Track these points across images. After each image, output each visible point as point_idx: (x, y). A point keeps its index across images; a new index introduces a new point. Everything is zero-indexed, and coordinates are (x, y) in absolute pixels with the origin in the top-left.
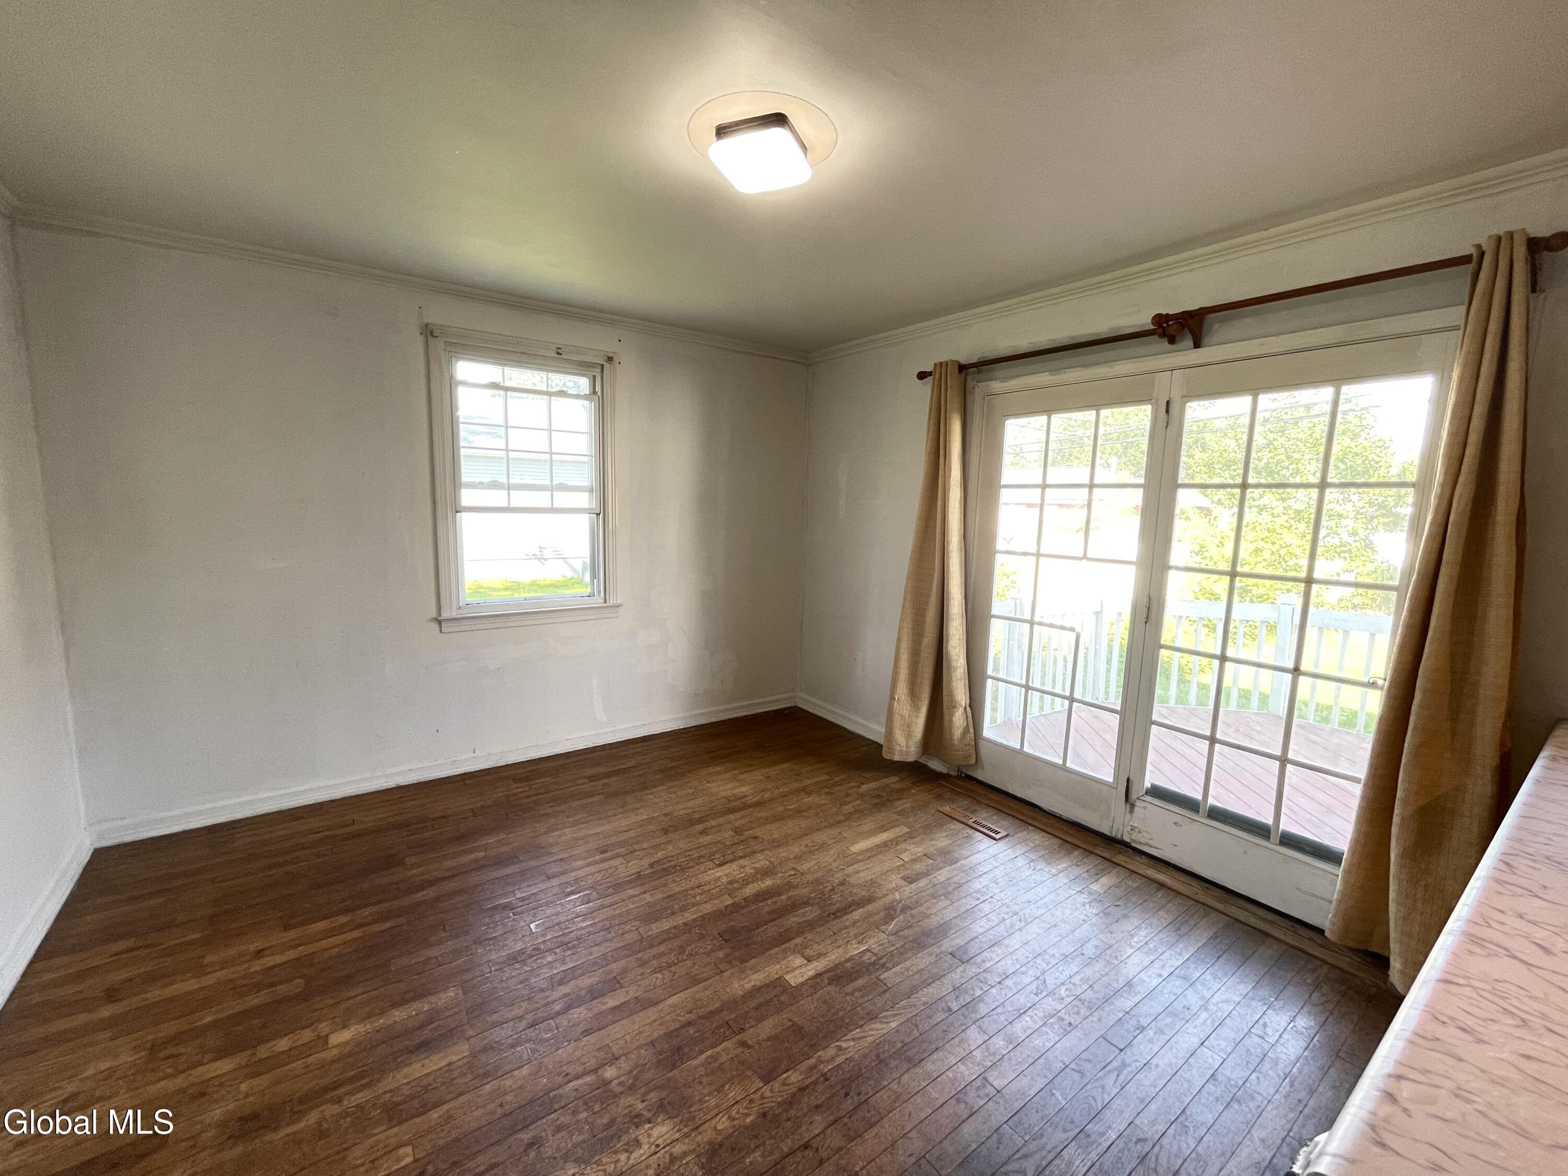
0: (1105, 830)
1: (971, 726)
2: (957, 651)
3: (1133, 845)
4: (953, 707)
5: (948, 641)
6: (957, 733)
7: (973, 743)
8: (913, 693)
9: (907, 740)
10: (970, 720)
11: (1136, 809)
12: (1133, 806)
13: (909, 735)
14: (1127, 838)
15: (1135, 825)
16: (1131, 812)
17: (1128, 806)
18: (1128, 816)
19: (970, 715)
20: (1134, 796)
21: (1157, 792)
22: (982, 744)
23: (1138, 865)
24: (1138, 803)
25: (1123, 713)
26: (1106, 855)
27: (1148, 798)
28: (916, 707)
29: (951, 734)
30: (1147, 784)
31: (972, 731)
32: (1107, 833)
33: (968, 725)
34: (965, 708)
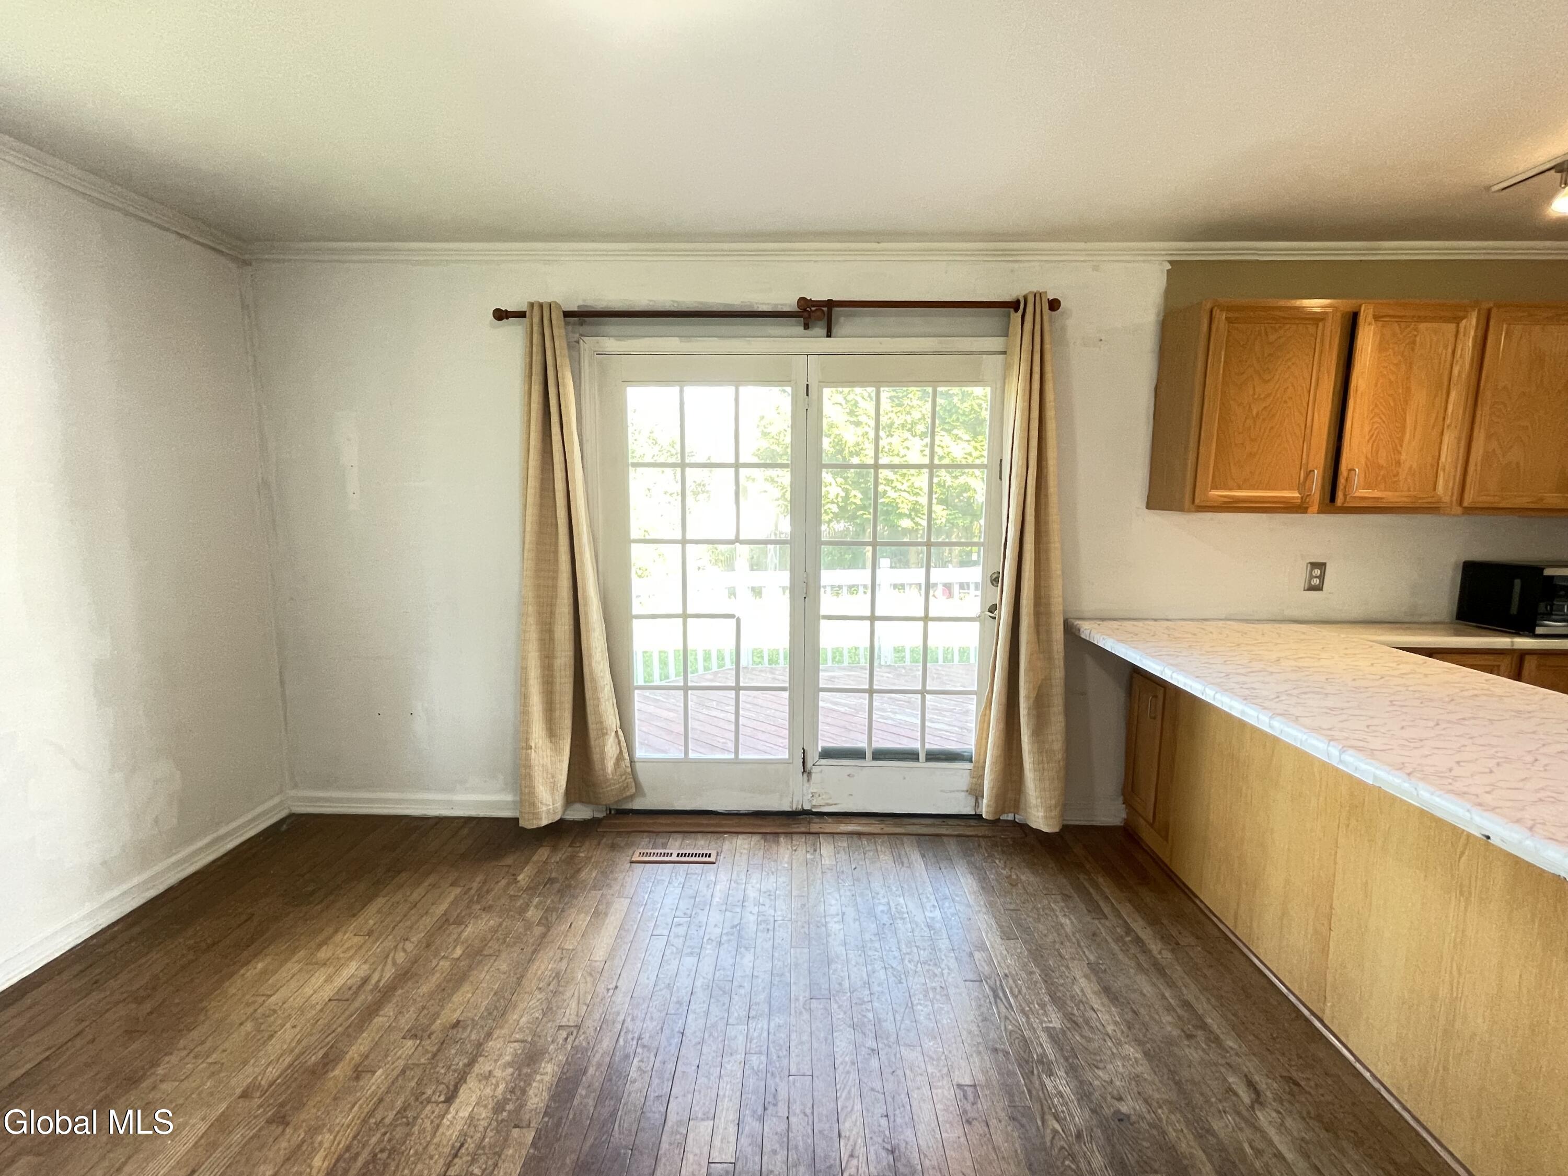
0: (787, 808)
1: (625, 750)
2: (602, 666)
3: (814, 810)
4: (603, 733)
5: (590, 656)
6: (610, 765)
7: (629, 770)
8: (552, 732)
9: (553, 794)
10: (624, 744)
11: (813, 775)
12: (810, 774)
13: (553, 788)
14: (807, 807)
15: (815, 791)
16: (808, 780)
17: (805, 775)
18: (806, 785)
19: (622, 739)
20: (809, 764)
21: (828, 754)
22: (638, 766)
23: (831, 826)
24: (815, 769)
25: (791, 689)
26: (803, 829)
27: (823, 762)
28: (557, 750)
29: (604, 769)
30: (820, 749)
31: (626, 756)
32: (789, 809)
33: (621, 751)
34: (617, 732)
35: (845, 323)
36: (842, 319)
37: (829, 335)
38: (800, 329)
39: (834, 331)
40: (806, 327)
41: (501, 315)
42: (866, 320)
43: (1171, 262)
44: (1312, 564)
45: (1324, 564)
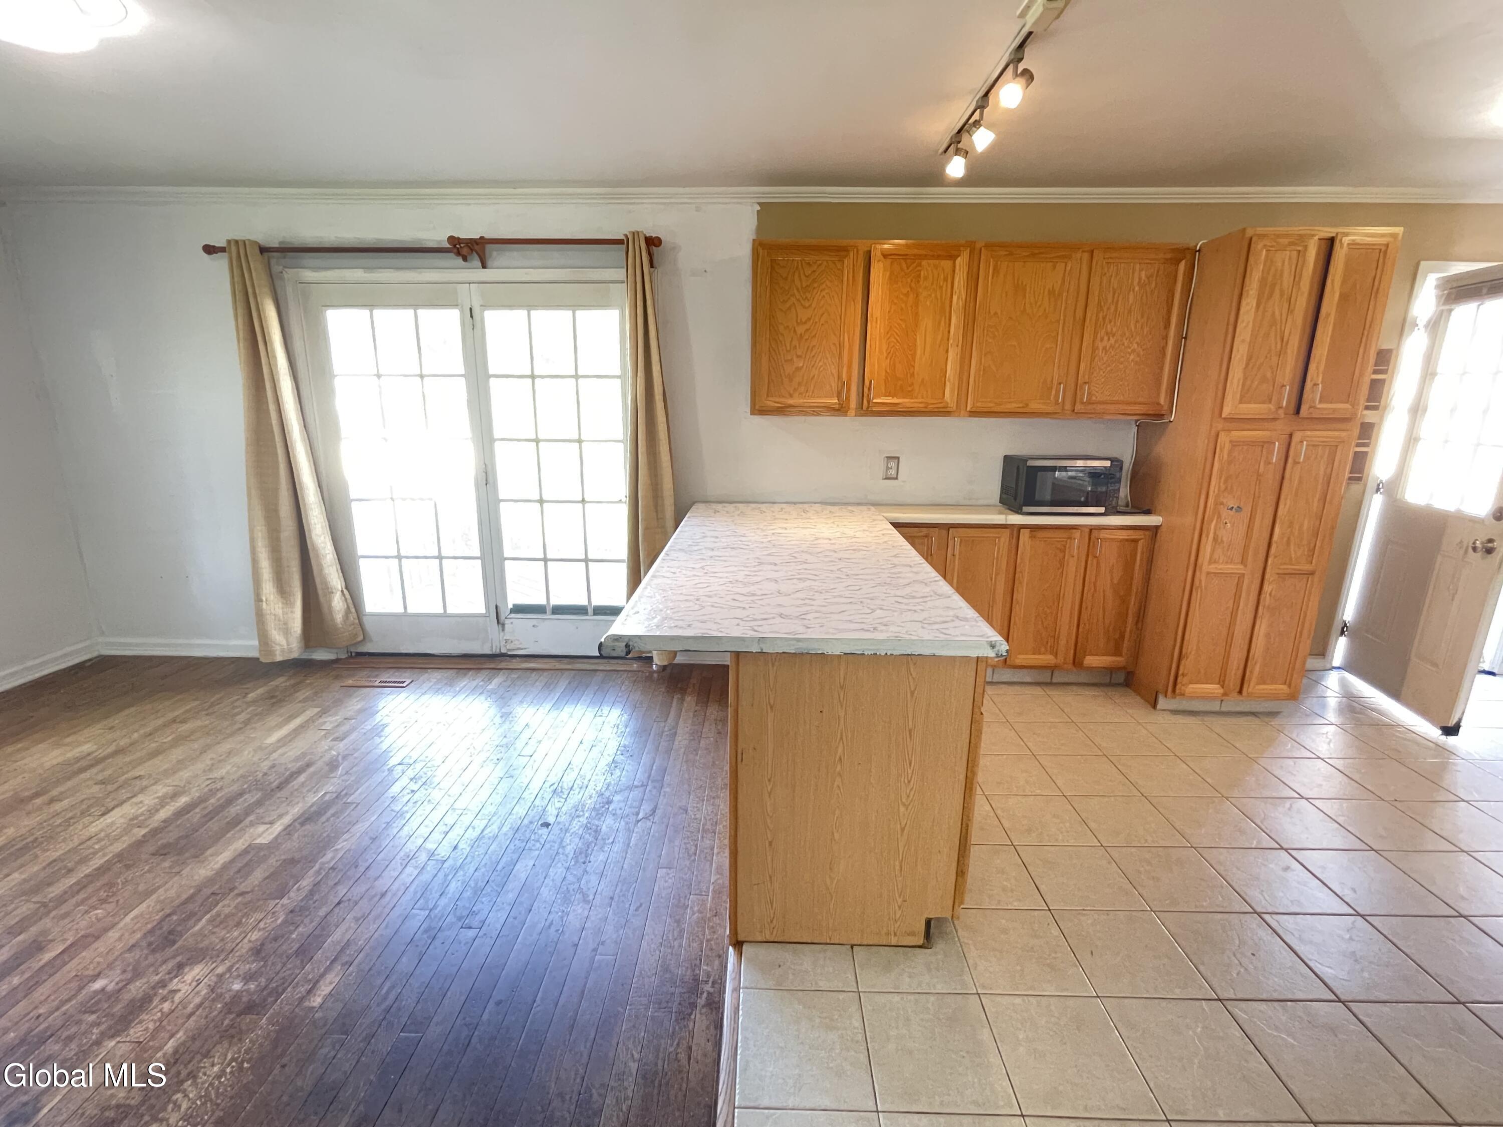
0: (487, 651)
1: (351, 606)
2: (322, 538)
3: (509, 653)
4: (329, 592)
5: (310, 531)
6: (339, 617)
7: (357, 621)
8: (282, 590)
9: (286, 637)
10: (350, 601)
11: (506, 626)
12: (503, 625)
13: (287, 634)
14: (504, 651)
15: (507, 638)
16: (503, 630)
17: (500, 626)
18: (502, 634)
19: (348, 596)
20: (502, 617)
21: (519, 609)
22: (366, 621)
23: (515, 664)
24: (507, 621)
25: (482, 558)
26: (492, 666)
27: (513, 615)
28: (288, 604)
29: (333, 620)
30: (510, 606)
31: (353, 610)
32: (489, 652)
33: (348, 607)
34: (342, 591)
35: (496, 256)
36: (495, 254)
37: (484, 267)
38: (460, 261)
39: (489, 263)
40: (465, 259)
41: (209, 250)
42: (513, 255)
43: (759, 204)
44: (888, 458)
45: (898, 458)
